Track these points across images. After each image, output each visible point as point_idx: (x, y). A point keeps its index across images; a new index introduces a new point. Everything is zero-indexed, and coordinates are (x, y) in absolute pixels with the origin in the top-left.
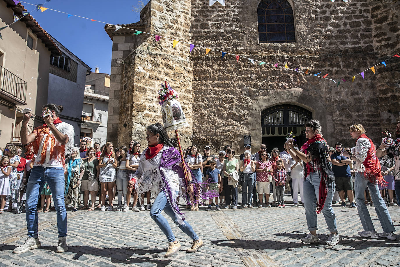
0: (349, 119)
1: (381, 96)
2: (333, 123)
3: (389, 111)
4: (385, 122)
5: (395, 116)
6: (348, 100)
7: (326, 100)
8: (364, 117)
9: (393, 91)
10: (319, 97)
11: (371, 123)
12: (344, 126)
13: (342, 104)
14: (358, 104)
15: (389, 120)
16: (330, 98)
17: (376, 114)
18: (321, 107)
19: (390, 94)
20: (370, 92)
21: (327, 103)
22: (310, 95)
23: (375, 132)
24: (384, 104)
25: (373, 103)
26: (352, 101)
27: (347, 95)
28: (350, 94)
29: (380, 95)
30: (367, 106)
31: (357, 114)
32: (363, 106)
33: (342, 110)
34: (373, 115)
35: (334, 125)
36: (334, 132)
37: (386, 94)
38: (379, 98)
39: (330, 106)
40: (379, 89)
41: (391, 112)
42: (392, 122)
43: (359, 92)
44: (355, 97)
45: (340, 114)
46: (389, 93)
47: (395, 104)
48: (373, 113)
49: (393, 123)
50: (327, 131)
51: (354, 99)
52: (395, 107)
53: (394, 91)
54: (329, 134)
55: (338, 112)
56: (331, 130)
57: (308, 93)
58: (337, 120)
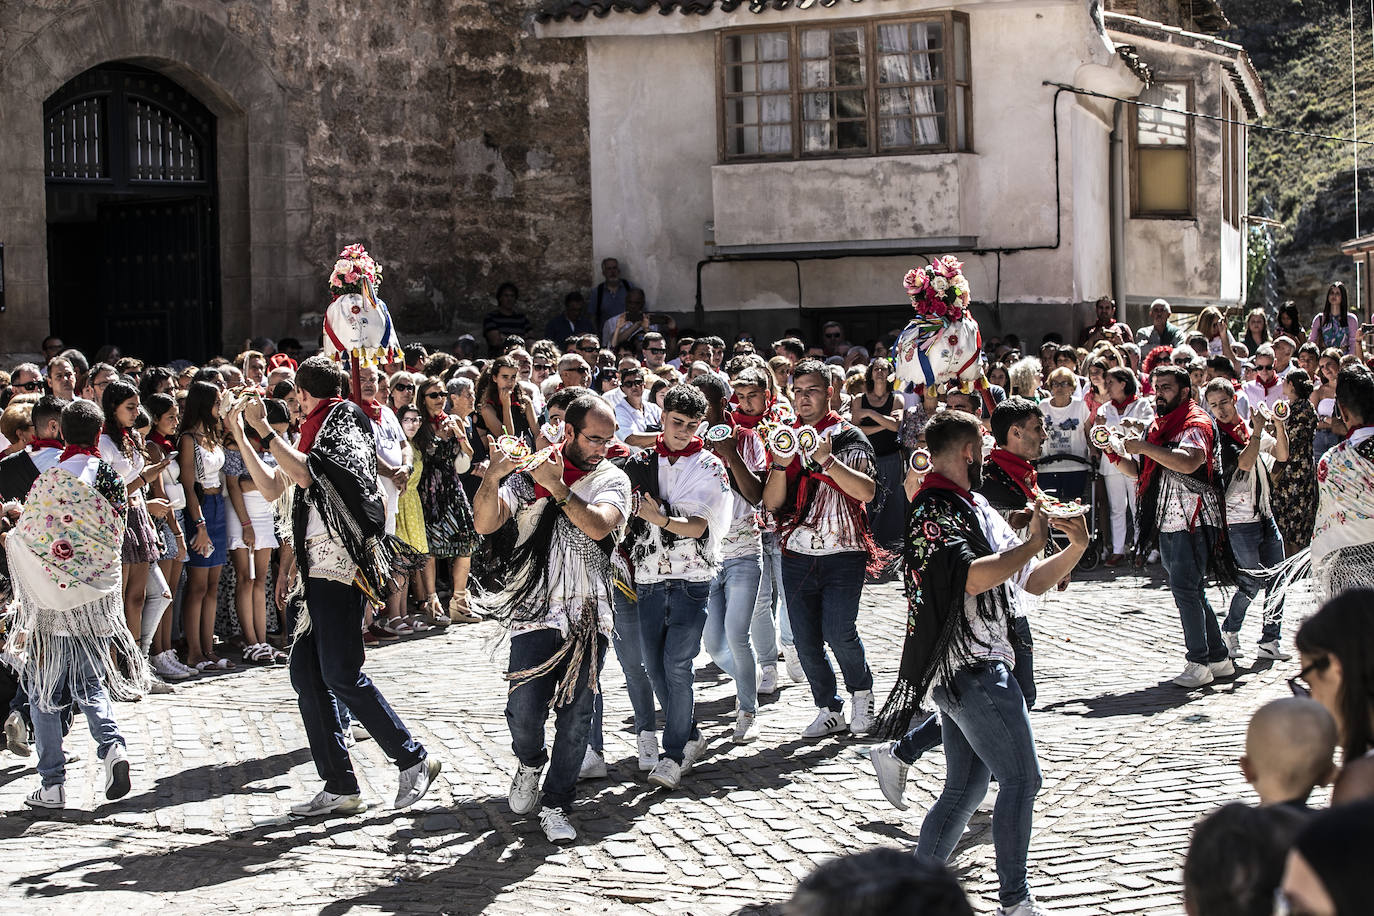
0: (361, 165)
1: (464, 60)
2: (308, 184)
3: (489, 141)
4: (469, 190)
5: (509, 167)
6: (359, 69)
7: (289, 59)
8: (405, 158)
9: (510, 50)
10: (264, 42)
11: (426, 189)
12: (340, 199)
13: (340, 87)
14: (389, 95)
15: (486, 183)
16: (303, 53)
17: (439, 145)
18: (270, 95)
19: (498, 61)
20: (430, 36)
21: (291, 76)
22: (233, 30)
23: (435, 237)
24: (471, 104)
25: (435, 92)
26: (373, 75)
27: (358, 41)
28: (366, 38)
29: (460, 58)
30: (417, 105)
31: (384, 143)
32: (404, 103)
33: (338, 118)
34: (433, 152)
35: (309, 191)
36: (308, 235)
37: (482, 57)
38: (453, 71)
39: (298, 93)
40: (458, 24)
41: (495, 147)
42: (497, 193)
43: (397, 32)
44: (384, 54)
45: (331, 138)
46: (494, 55)
47: (512, 109)
48: (433, 142)
49: (499, 200)
50: (285, 223)
51: (382, 65)
52: (512, 123)
53: (513, 49)
54: (291, 243)
55: (324, 131)
56: (300, 221)
57: (224, 16)
58: (322, 173)
